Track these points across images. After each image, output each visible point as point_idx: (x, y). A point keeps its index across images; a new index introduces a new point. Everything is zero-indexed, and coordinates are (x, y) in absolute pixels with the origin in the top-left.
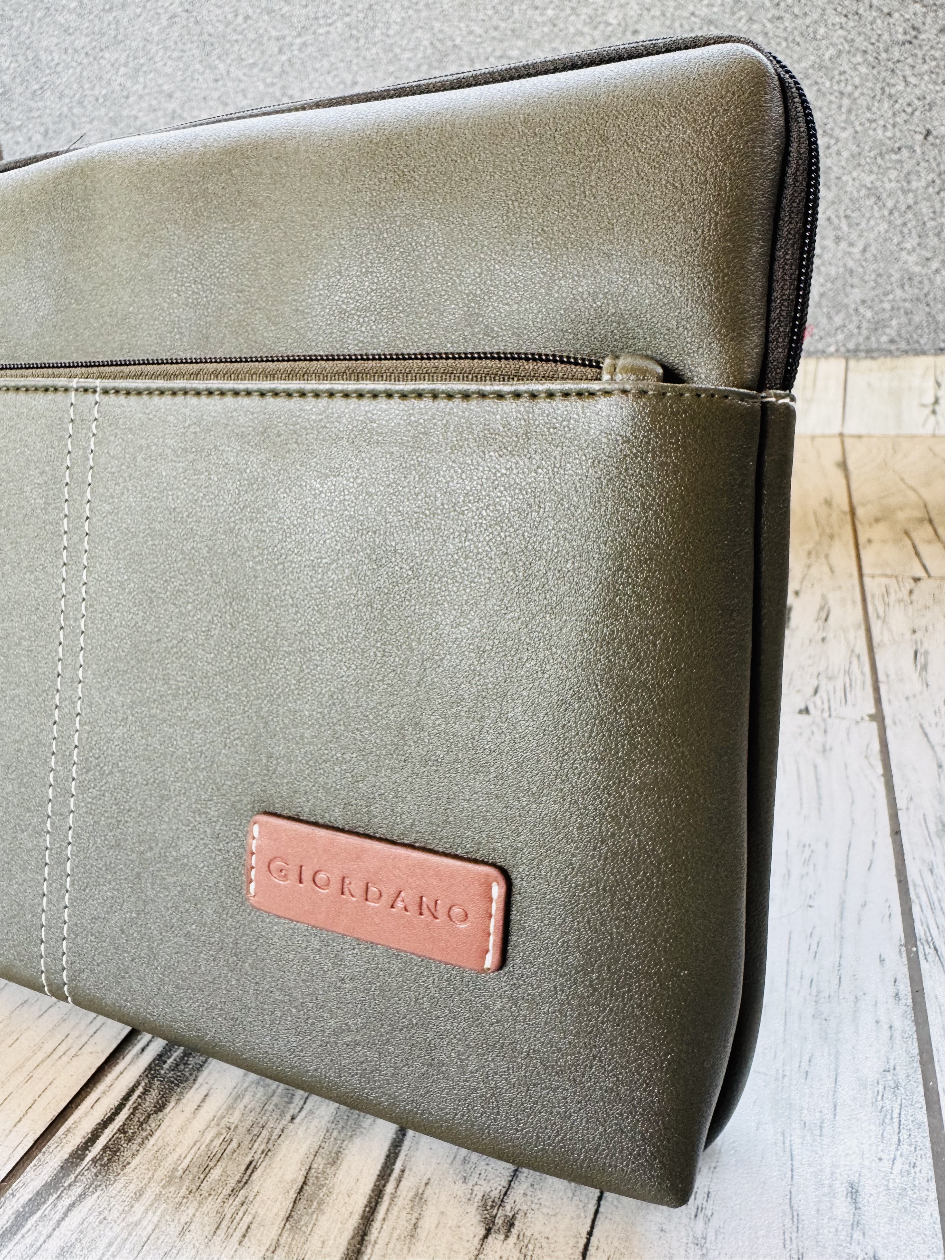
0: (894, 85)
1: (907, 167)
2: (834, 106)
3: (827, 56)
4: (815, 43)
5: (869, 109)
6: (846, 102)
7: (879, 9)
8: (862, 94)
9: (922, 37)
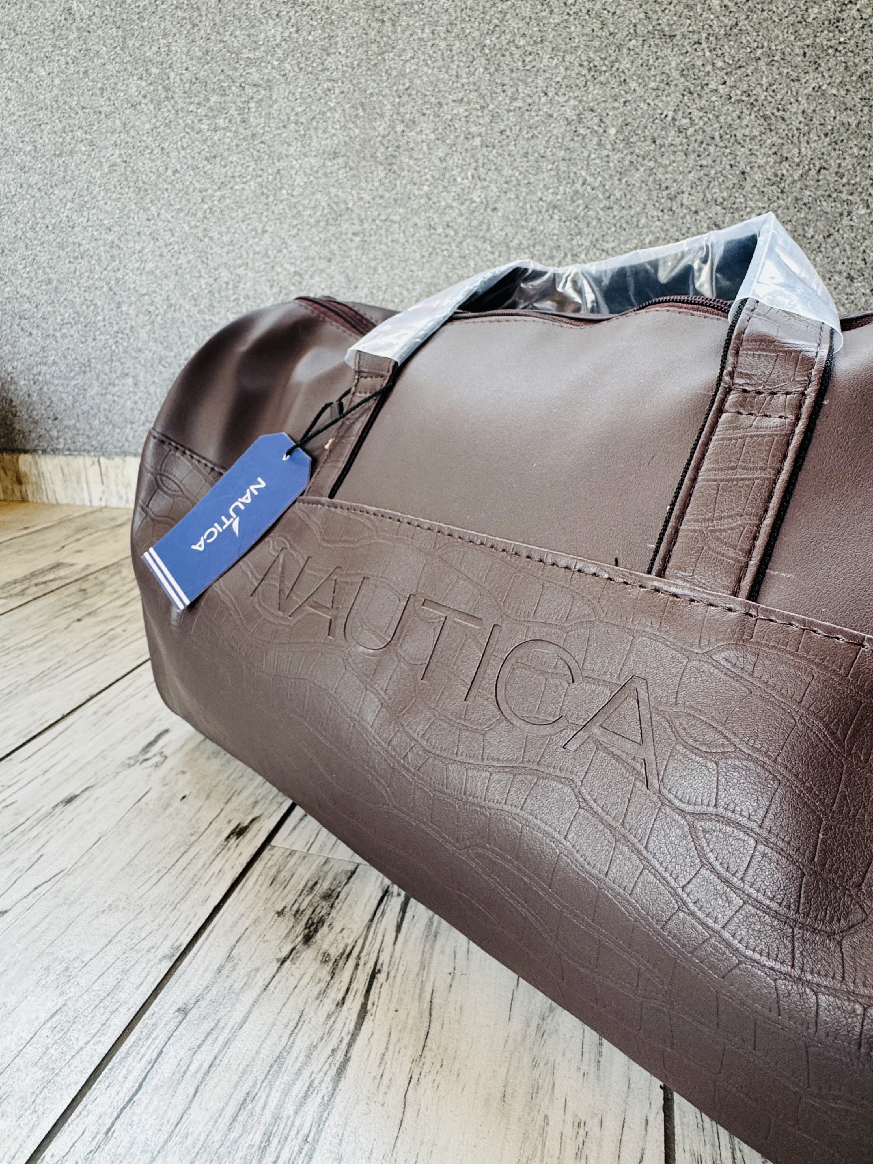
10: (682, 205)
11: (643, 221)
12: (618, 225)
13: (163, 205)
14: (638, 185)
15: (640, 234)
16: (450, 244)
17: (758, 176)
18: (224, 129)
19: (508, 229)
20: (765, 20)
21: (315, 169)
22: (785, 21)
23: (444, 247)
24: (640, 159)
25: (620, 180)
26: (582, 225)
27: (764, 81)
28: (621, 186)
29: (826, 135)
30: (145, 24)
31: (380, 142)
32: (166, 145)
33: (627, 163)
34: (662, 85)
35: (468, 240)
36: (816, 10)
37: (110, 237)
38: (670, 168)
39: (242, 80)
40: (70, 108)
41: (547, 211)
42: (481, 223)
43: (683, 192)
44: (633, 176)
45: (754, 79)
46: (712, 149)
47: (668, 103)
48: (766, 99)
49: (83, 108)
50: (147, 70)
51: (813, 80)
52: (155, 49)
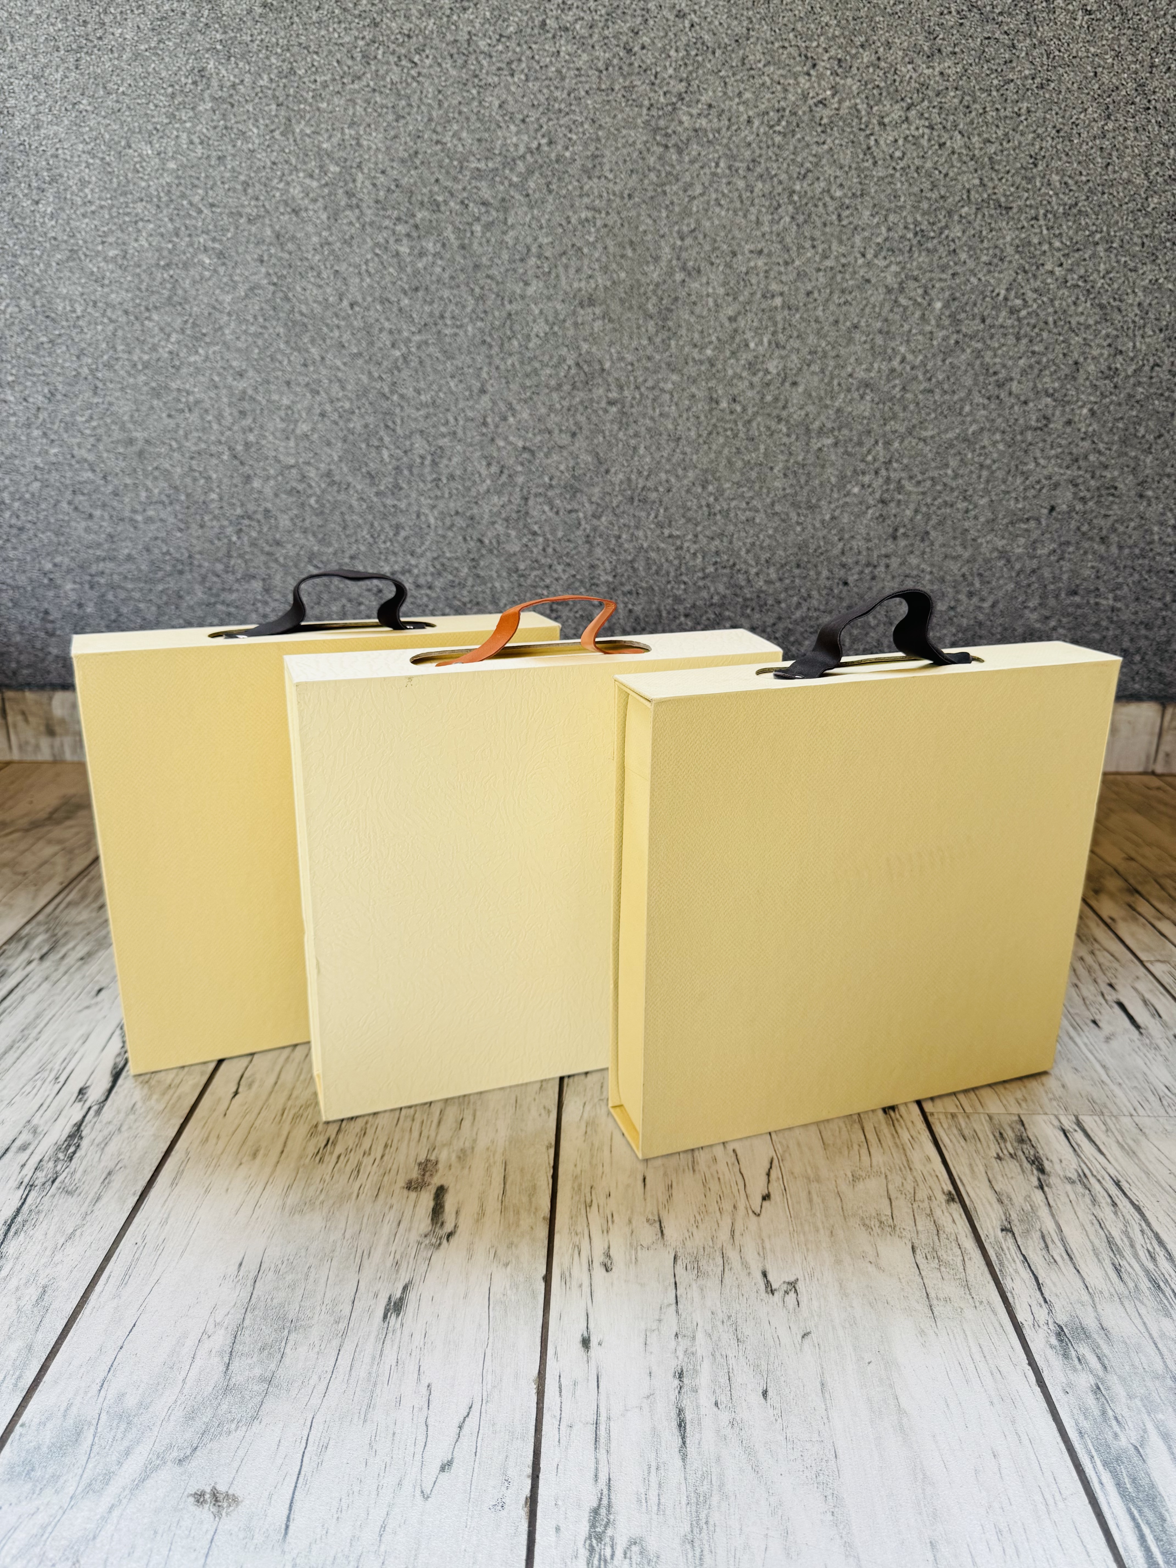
0: (1026, 464)
1: (1035, 535)
2: (974, 476)
3: (970, 431)
4: (959, 418)
5: (1004, 482)
6: (985, 473)
7: (1017, 397)
8: (999, 468)
9: (1051, 426)
10: (1010, 394)
11: (967, 408)
12: (939, 410)
13: (331, 346)
14: (963, 368)
15: (963, 422)
16: (736, 422)
17: (1092, 368)
18: (434, 255)
19: (810, 408)
20: (1105, 203)
21: (561, 317)
22: (1124, 207)
23: (728, 426)
24: (967, 339)
25: (944, 361)
26: (897, 408)
27: (1102, 267)
28: (944, 368)
29: (1161, 330)
30: (324, 105)
31: (654, 292)
32: (343, 267)
33: (952, 342)
34: (996, 261)
35: (759, 419)
36: (1156, 200)
37: (241, 385)
38: (1000, 352)
39: (465, 195)
40: (191, 204)
41: (858, 390)
42: (776, 399)
43: (1012, 379)
44: (958, 357)
45: (1091, 264)
46: (1045, 335)
47: (1000, 280)
48: (1102, 287)
49: (212, 205)
50: (321, 167)
51: (1149, 272)
52: (335, 140)
